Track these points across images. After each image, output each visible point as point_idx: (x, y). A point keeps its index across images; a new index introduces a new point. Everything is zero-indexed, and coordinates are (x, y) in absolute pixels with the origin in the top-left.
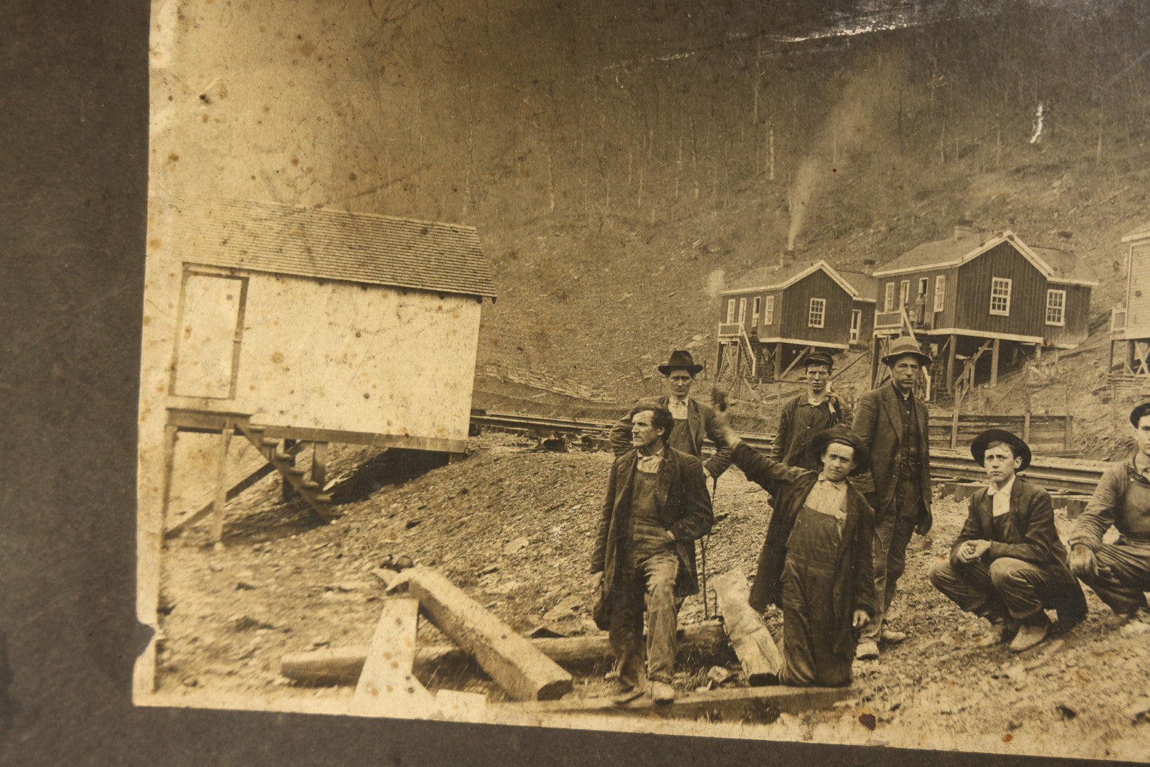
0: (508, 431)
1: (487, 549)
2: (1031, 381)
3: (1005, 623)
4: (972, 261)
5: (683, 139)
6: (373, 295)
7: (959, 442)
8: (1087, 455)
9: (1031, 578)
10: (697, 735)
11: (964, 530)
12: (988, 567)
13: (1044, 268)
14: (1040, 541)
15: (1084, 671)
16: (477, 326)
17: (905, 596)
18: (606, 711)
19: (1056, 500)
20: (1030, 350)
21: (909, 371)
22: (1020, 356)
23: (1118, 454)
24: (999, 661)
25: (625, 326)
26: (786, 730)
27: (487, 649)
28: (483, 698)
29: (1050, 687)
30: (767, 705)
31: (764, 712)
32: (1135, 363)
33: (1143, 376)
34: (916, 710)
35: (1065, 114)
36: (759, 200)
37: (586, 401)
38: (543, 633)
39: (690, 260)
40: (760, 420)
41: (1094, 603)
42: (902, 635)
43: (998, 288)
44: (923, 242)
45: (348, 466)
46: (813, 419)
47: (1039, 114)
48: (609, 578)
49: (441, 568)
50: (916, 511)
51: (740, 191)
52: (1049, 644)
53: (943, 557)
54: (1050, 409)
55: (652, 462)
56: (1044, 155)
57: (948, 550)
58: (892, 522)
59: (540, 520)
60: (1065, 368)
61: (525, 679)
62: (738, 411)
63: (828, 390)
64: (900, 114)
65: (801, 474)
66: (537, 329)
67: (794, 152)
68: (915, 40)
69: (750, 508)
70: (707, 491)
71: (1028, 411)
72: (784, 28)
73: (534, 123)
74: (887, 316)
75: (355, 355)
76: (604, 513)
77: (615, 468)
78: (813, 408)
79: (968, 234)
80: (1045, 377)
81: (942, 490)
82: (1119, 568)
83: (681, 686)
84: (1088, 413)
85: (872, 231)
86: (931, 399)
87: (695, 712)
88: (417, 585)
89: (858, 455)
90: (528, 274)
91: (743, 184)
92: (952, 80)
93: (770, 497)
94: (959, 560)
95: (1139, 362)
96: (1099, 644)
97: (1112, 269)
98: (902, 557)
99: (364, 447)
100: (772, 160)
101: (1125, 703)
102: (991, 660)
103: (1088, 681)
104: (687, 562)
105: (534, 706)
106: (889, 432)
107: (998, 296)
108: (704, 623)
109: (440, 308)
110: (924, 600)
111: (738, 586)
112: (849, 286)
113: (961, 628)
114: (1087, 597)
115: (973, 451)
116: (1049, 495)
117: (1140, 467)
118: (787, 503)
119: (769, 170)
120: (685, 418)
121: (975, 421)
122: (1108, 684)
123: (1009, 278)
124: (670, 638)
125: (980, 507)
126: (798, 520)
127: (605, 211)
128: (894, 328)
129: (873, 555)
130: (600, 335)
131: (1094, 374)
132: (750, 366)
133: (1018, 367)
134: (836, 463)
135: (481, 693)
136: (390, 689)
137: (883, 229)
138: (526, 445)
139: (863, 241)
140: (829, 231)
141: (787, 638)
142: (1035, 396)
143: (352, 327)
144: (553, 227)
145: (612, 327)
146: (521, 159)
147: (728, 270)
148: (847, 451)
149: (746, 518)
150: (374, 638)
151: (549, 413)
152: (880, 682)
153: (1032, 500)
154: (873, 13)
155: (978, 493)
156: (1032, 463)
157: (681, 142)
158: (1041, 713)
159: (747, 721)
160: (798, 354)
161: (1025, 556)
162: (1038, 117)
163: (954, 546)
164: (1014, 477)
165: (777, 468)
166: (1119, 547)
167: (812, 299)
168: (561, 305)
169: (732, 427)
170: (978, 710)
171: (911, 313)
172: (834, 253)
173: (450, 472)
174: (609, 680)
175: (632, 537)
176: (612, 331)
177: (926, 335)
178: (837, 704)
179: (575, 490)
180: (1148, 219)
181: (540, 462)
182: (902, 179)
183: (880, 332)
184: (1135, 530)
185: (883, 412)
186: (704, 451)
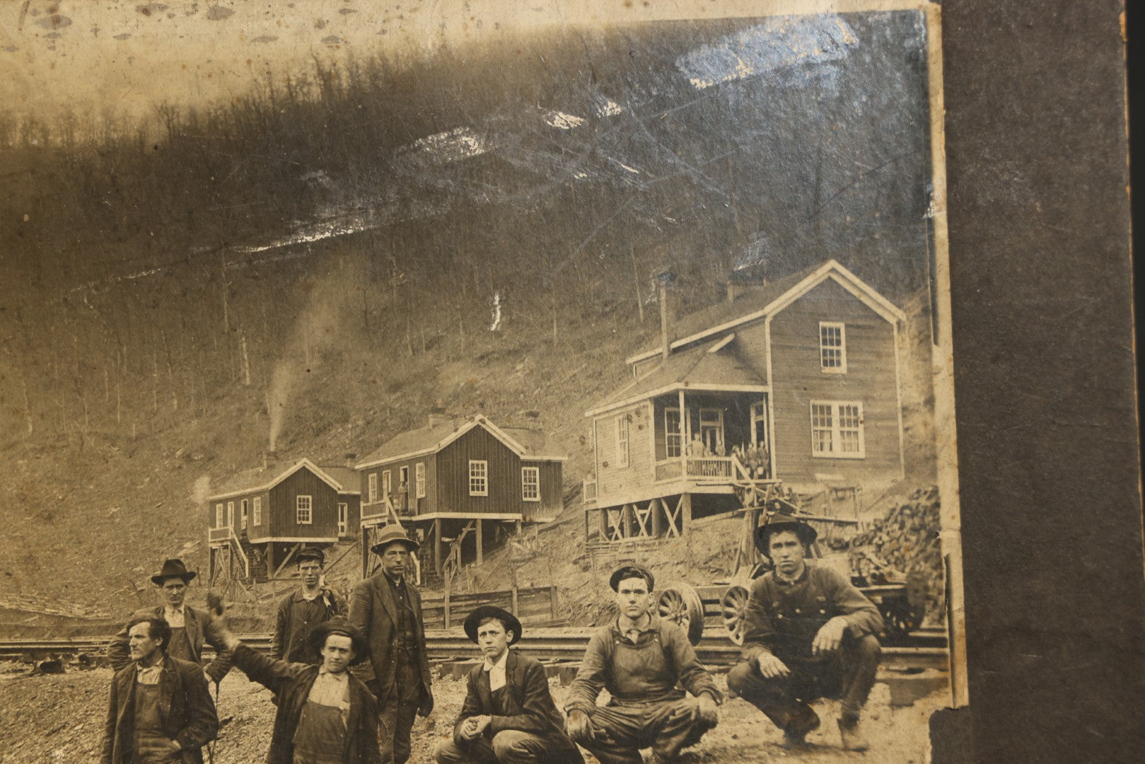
0: (2, 658)
2: (515, 556)
4: (449, 446)
5: (157, 353)
7: (452, 622)
8: (573, 622)
9: (532, 747)
11: (464, 708)
12: (490, 742)
13: (516, 447)
14: (537, 711)
19: (549, 669)
20: (511, 527)
21: (399, 558)
22: (502, 534)
23: (602, 619)
25: (114, 541)
32: (609, 531)
33: (618, 542)
35: (520, 302)
36: (237, 405)
37: (80, 619)
39: (174, 469)
40: (258, 621)
43: (475, 470)
44: (400, 432)
46: (309, 613)
47: (496, 303)
50: (417, 694)
51: (218, 398)
53: (446, 736)
54: (535, 582)
55: (152, 673)
56: (505, 340)
57: (451, 729)
58: (395, 707)
59: (41, 745)
60: (545, 540)
62: (232, 614)
63: (321, 583)
64: (366, 312)
65: (302, 670)
66: (25, 553)
67: (268, 356)
68: (373, 243)
69: (255, 709)
70: (209, 697)
71: (515, 586)
72: (248, 240)
73: (5, 349)
74: (373, 507)
76: (108, 730)
77: (115, 683)
78: (308, 603)
79: (442, 421)
80: (527, 551)
81: (440, 670)
82: (614, 729)
84: (571, 582)
85: (350, 426)
86: (422, 583)
89: (356, 645)
90: (11, 499)
91: (220, 392)
92: (412, 276)
93: (274, 695)
94: (462, 738)
95: (612, 529)
97: (579, 443)
98: (407, 741)
100: (247, 365)
106: (384, 619)
107: (475, 478)
112: (333, 481)
114: (587, 760)
115: (467, 630)
116: (541, 665)
117: (624, 629)
118: (291, 699)
119: (245, 375)
120: (182, 625)
121: (466, 600)
123: (484, 459)
125: (478, 682)
126: (303, 715)
127: (85, 429)
128: (380, 517)
129: (379, 741)
130: (90, 552)
131: (572, 544)
132: (243, 568)
133: (501, 544)
134: (336, 654)
137: (360, 423)
138: (22, 671)
139: (342, 436)
140: (308, 430)
142: (520, 570)
144: (33, 450)
145: (101, 543)
147: (213, 476)
148: (345, 642)
149: (251, 719)
151: (43, 635)
153: (526, 671)
154: (330, 219)
155: (475, 670)
156: (523, 635)
157: (155, 355)
160: (289, 551)
161: (524, 727)
162: (495, 306)
163: (457, 724)
164: (507, 651)
165: (278, 666)
166: (612, 709)
167: (298, 497)
168: (48, 526)
169: (230, 630)
171: (395, 501)
172: (316, 450)
175: (137, 752)
176: (102, 547)
177: (411, 522)
179: (76, 710)
180: (606, 394)
181: (37, 686)
182: (375, 373)
183: (367, 522)
184: (625, 691)
185: (377, 600)
186: (204, 657)
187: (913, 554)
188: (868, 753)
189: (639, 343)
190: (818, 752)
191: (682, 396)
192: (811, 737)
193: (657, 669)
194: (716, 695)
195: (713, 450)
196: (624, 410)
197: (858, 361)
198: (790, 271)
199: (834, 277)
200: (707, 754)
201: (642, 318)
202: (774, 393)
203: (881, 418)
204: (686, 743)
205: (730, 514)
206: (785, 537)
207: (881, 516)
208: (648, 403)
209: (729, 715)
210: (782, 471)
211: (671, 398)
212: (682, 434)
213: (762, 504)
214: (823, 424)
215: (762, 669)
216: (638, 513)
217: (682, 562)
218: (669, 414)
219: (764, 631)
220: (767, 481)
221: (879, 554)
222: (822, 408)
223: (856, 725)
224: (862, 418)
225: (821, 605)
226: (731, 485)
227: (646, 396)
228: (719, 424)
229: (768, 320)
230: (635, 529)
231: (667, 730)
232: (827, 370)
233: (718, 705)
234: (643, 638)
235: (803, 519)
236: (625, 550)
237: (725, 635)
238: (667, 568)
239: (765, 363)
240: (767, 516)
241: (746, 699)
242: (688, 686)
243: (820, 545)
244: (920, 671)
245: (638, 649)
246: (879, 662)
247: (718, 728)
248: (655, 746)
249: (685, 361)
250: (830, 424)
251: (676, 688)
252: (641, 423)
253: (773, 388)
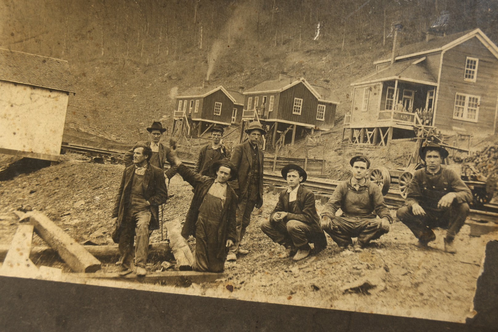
0: (78, 153)
1: (66, 205)
2: (309, 144)
3: (292, 248)
4: (286, 90)
5: (163, 28)
6: (20, 88)
7: (276, 169)
8: (331, 177)
9: (304, 229)
10: (155, 291)
11: (276, 207)
12: (285, 224)
13: (317, 95)
14: (308, 214)
15: (324, 270)
16: (66, 105)
17: (249, 235)
18: (116, 279)
19: (316, 196)
20: (309, 130)
21: (257, 137)
22: (305, 133)
23: (344, 177)
24: (288, 264)
25: (133, 109)
26: (194, 290)
27: (63, 249)
28: (60, 270)
29: (309, 277)
30: (187, 279)
31: (185, 282)
32: (353, 139)
33: (356, 144)
34: (251, 284)
35: (329, 28)
36: (195, 57)
37: (114, 142)
38: (89, 243)
39: (163, 82)
40: (190, 155)
41: (330, 241)
42: (247, 251)
43: (297, 103)
44: (266, 80)
45: (5, 164)
46: (213, 155)
47: (318, 27)
48: (120, 220)
49: (45, 212)
50: (256, 198)
51: (186, 53)
52: (310, 258)
53: (266, 218)
54: (316, 157)
55: (142, 170)
56: (320, 45)
57: (269, 216)
58: (245, 202)
59: (90, 193)
60: (324, 139)
61: (80, 263)
62: (181, 150)
63: (221, 143)
64: (258, 23)
65: (207, 179)
66: (93, 108)
67: (211, 37)
69: (184, 193)
70: (165, 185)
71: (307, 157)
73: (96, 16)
74: (248, 112)
75: (10, 115)
76: (119, 192)
77: (125, 172)
78: (214, 150)
79: (285, 78)
80: (315, 142)
81: (268, 189)
82: (342, 227)
83: (149, 269)
84: (332, 159)
85: (243, 74)
87: (155, 281)
88: (33, 219)
89: (232, 172)
90: (90, 83)
91: (188, 50)
92: (281, 9)
93: (193, 188)
94: (273, 220)
95: (355, 138)
96: (331, 259)
97: (346, 97)
98: (249, 217)
99: (12, 156)
100: (202, 40)
101: (340, 285)
102: (285, 264)
103: (325, 275)
104: (155, 215)
105: (83, 275)
106: (246, 163)
107: (296, 106)
108: (161, 242)
109: (50, 96)
110: (257, 236)
111: (177, 227)
112: (232, 98)
113: (273, 250)
114: (327, 239)
115: (282, 173)
116: (313, 194)
117: (353, 184)
118: (200, 191)
119: (200, 44)
120: (157, 151)
121: (284, 160)
122: (333, 277)
123: (302, 98)
124: (146, 248)
125: (284, 197)
126: (204, 199)
127: (126, 58)
128: (251, 117)
129: (237, 216)
130: (121, 113)
131: (335, 142)
132: (187, 130)
133: (303, 137)
134: (223, 175)
135: (60, 268)
136: (19, 265)
137: (248, 73)
138: (86, 160)
139: (239, 78)
140: (225, 73)
141: (197, 250)
142: (310, 150)
143: (9, 102)
144: (103, 63)
145: (127, 110)
146: (89, 32)
147: (180, 87)
148: (228, 170)
149: (182, 197)
150: (13, 241)
151: (97, 146)
152: (236, 271)
153: (306, 195)
155: (283, 191)
157: (161, 29)
158: (304, 288)
159: (177, 286)
160: (208, 126)
161: (302, 220)
162: (317, 29)
163: (272, 214)
164: (299, 185)
165: (197, 176)
166: (342, 218)
167: (216, 103)
168: (105, 98)
169: (178, 157)
170: (278, 285)
171: (259, 111)
172: (227, 83)
173: (51, 169)
174: (117, 265)
175: (131, 203)
178: (217, 280)
179: (107, 181)
180: (362, 76)
181: (92, 167)
182: (258, 52)
183: (245, 119)
184: (349, 211)
185: (244, 154)
186: (165, 167)
187: (492, 169)
188: (455, 255)
189: (381, 55)
190: (433, 251)
191: (396, 82)
192: (430, 244)
193: (365, 204)
194: (390, 219)
195: (407, 109)
196: (369, 85)
197: (482, 77)
198: (458, 31)
199: (478, 36)
200: (382, 244)
201: (384, 43)
202: (440, 87)
203: (488, 105)
204: (373, 238)
205: (410, 139)
206: (434, 153)
207: (480, 150)
208: (381, 83)
209: (395, 229)
210: (437, 123)
211: (392, 83)
212: (394, 100)
213: (425, 137)
214: (460, 104)
215: (413, 210)
216: (368, 133)
217: (384, 158)
218: (389, 90)
219: (417, 194)
220: (430, 127)
221: (476, 167)
222: (461, 96)
223: (452, 242)
224: (479, 104)
225: (445, 186)
226: (412, 126)
227: (380, 80)
228: (412, 98)
229: (443, 53)
230: (365, 140)
231: (365, 231)
232: (467, 80)
233: (390, 223)
234: (361, 189)
235: (443, 146)
236: (359, 148)
237: (398, 193)
238: (377, 159)
239: (438, 72)
240: (427, 142)
241: (404, 223)
242: (378, 213)
243: (449, 159)
244: (486, 222)
245: (358, 193)
246: (467, 215)
247: (389, 234)
248: (359, 237)
249: (401, 66)
250: (463, 104)
251: (372, 213)
252: (376, 92)
253: (440, 84)
